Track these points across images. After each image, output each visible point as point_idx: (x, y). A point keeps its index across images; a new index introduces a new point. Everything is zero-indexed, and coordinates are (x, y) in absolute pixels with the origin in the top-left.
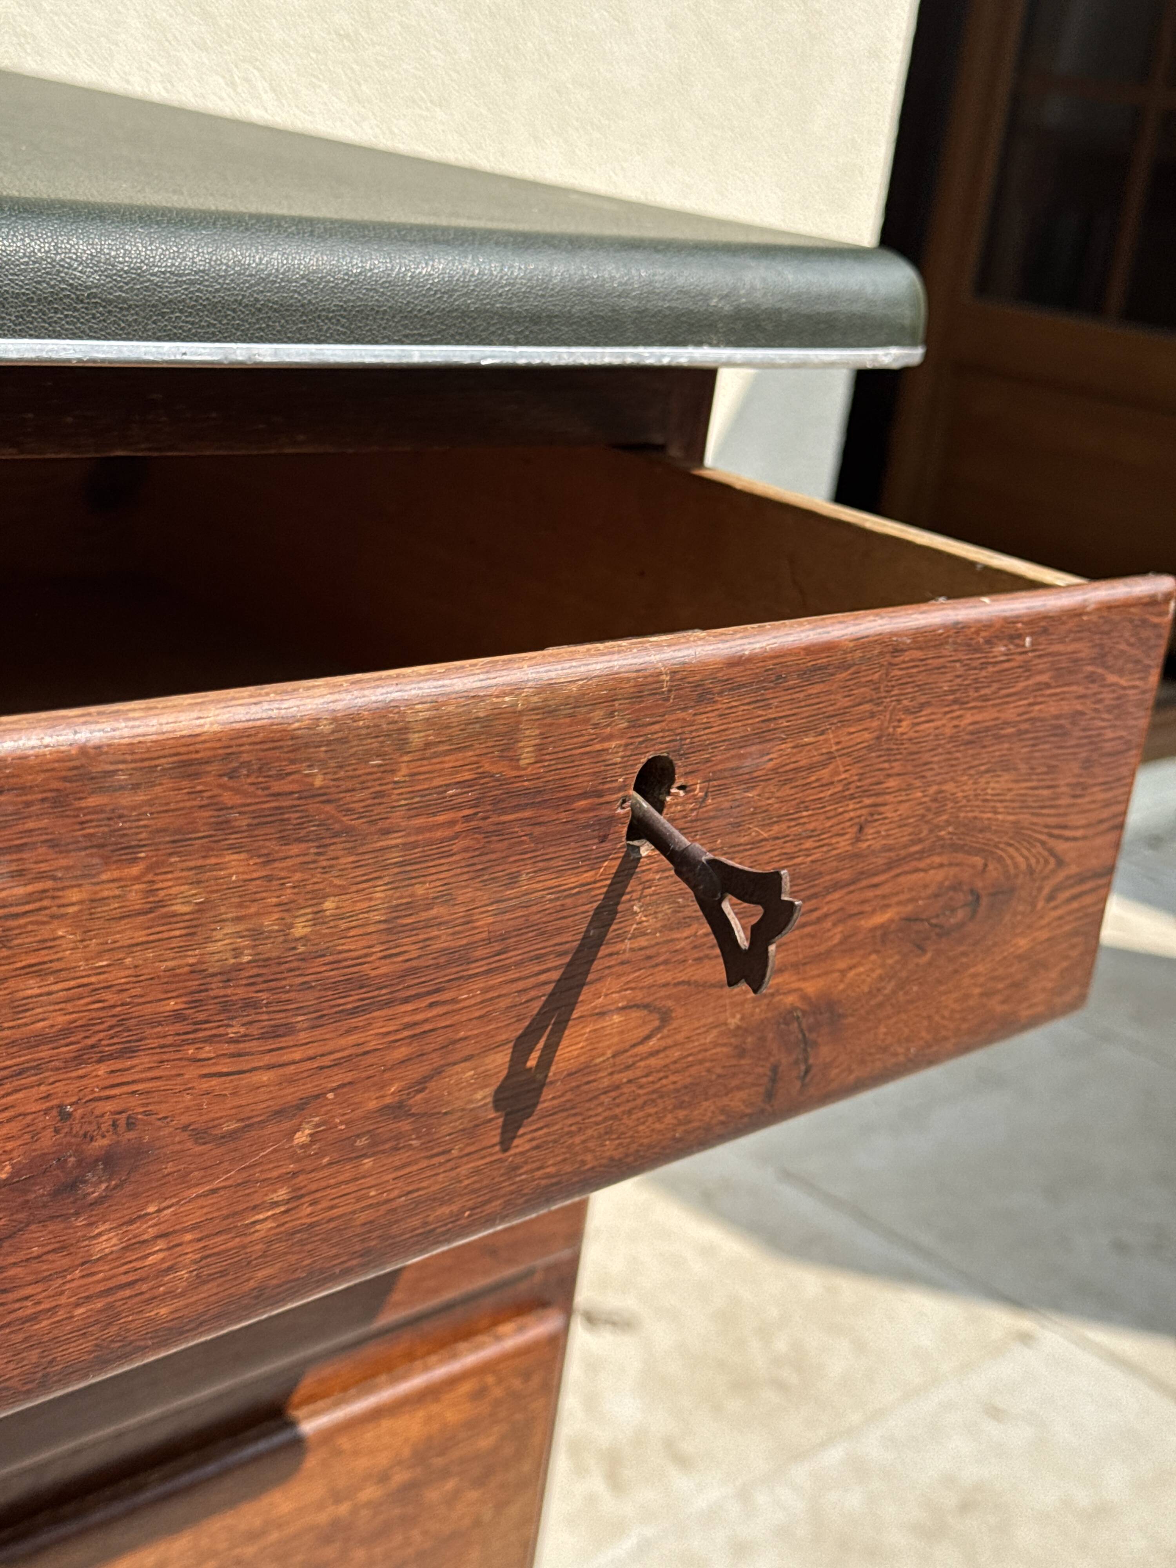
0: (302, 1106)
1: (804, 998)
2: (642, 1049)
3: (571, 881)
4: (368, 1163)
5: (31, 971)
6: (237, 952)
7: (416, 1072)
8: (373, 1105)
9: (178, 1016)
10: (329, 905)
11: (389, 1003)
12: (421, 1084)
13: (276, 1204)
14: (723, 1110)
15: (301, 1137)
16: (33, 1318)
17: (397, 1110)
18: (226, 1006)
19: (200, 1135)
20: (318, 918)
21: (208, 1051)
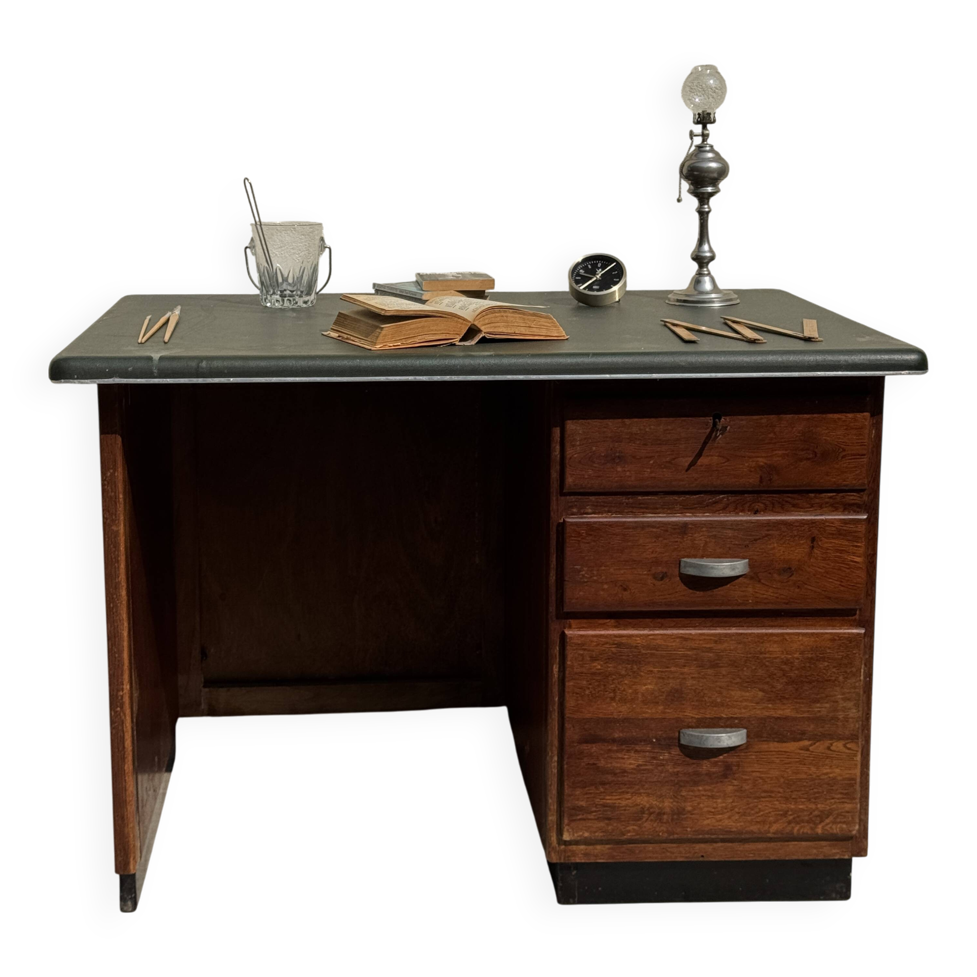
0: (651, 457)
1: (765, 464)
2: (723, 465)
3: (700, 431)
4: (665, 470)
5: (605, 427)
6: (637, 431)
7: (673, 457)
8: (664, 460)
9: (628, 439)
10: (652, 427)
11: (666, 444)
12: (674, 459)
13: (648, 472)
14: (748, 482)
15: (651, 462)
16: (609, 477)
17: (669, 462)
18: (636, 439)
19: (634, 457)
20: (650, 429)
21: (633, 445)
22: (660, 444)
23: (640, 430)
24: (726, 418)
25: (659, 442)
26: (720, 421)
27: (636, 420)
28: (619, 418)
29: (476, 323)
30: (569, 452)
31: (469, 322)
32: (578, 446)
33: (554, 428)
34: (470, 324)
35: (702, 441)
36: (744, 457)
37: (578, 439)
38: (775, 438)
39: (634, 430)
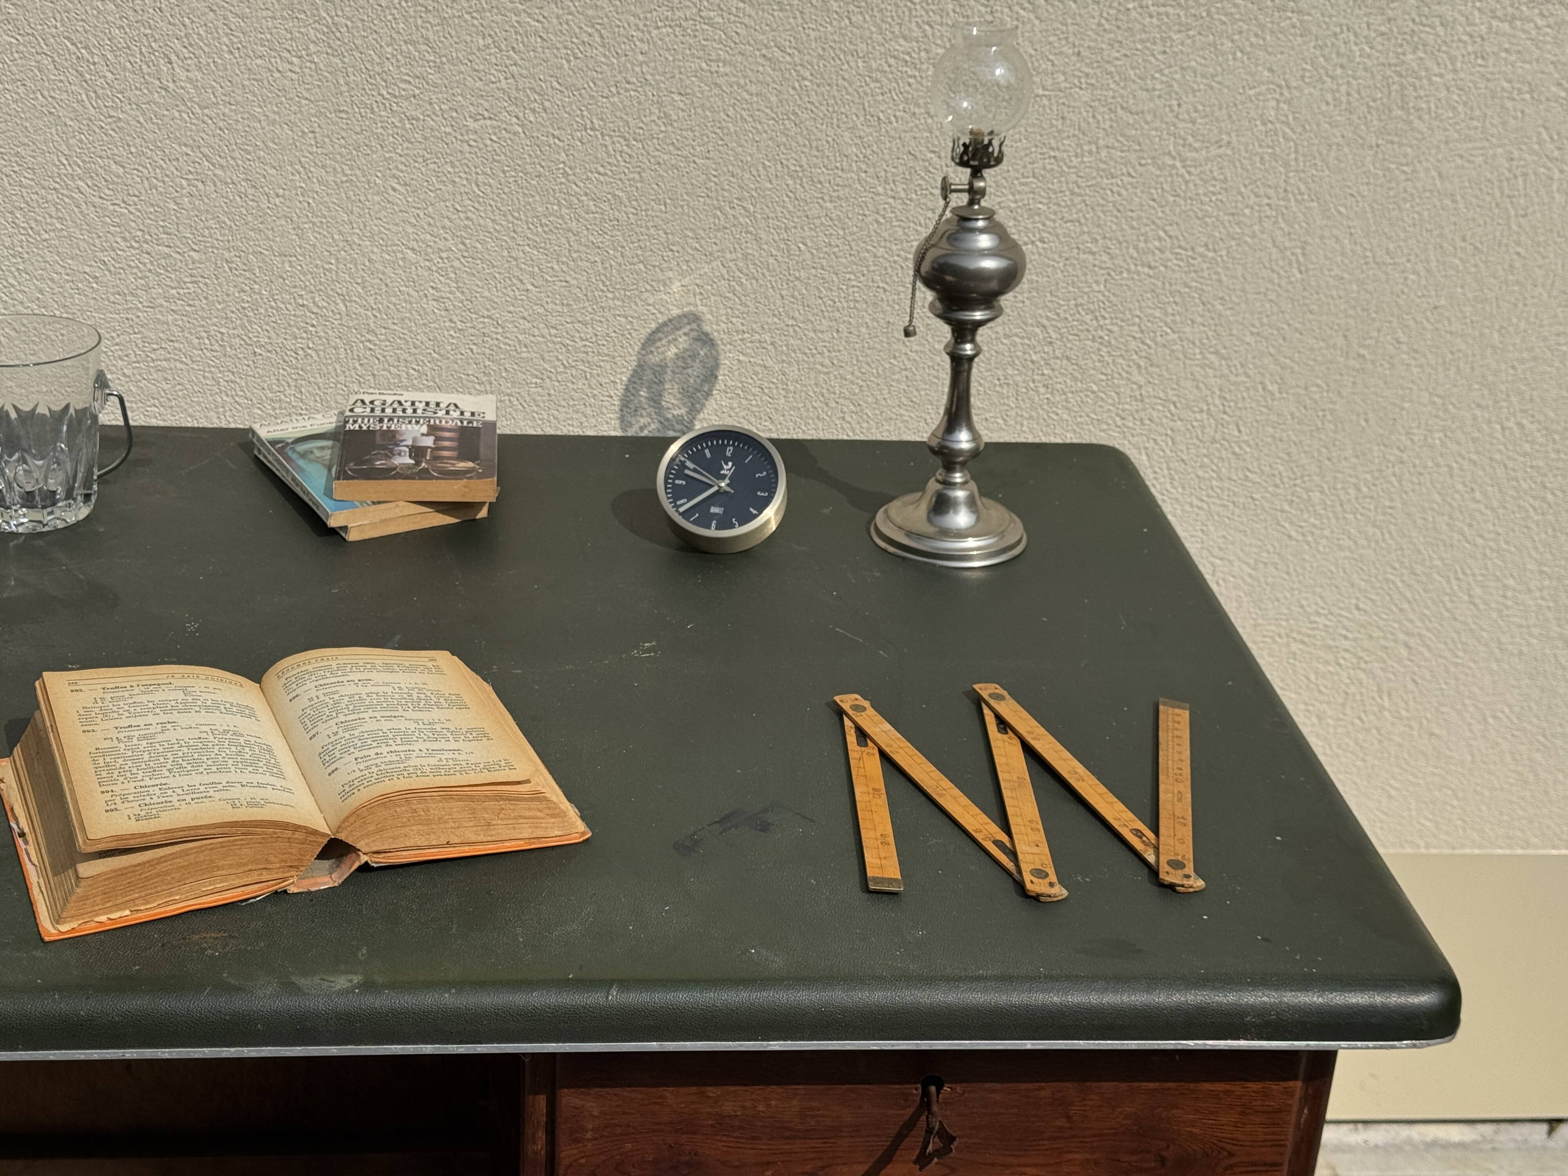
0: (768, 1164)
3: (889, 1112)
7: (821, 1163)
10: (771, 1103)
12: (823, 1167)
19: (726, 1164)
22: (788, 1138)
23: (743, 1107)
24: (953, 1086)
25: (787, 1133)
26: (938, 1093)
27: (732, 1088)
28: (691, 1085)
29: (342, 836)
30: (567, 1153)
31: (324, 835)
32: (589, 1140)
33: (531, 1098)
34: (325, 841)
35: (893, 1132)
36: (993, 1165)
37: (590, 1126)
38: (1070, 1128)
39: (729, 1107)
